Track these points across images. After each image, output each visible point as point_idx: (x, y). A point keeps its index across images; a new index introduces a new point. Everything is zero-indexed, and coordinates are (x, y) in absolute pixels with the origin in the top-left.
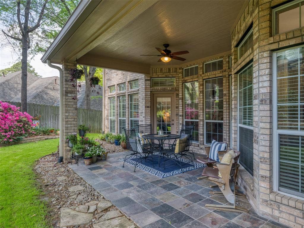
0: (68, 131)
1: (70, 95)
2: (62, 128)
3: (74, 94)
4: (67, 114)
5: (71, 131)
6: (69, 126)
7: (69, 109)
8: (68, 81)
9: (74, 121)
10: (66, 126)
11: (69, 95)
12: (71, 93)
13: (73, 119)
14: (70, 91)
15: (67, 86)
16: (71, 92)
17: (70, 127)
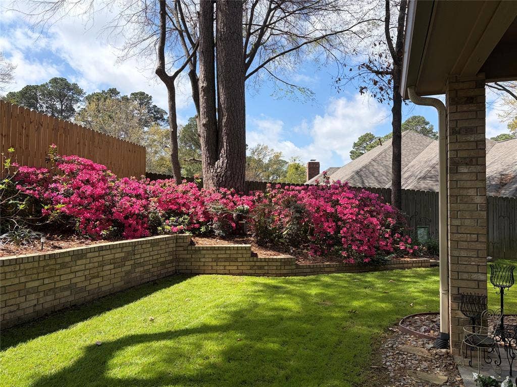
0: (462, 268)
1: (466, 170)
2: (446, 258)
3: (477, 164)
4: (457, 222)
5: (470, 269)
6: (463, 253)
7: (462, 206)
8: (459, 133)
9: (477, 241)
10: (456, 253)
11: (463, 169)
12: (467, 164)
13: (474, 236)
14: (465, 158)
15: (457, 146)
16: (468, 160)
17: (467, 259)
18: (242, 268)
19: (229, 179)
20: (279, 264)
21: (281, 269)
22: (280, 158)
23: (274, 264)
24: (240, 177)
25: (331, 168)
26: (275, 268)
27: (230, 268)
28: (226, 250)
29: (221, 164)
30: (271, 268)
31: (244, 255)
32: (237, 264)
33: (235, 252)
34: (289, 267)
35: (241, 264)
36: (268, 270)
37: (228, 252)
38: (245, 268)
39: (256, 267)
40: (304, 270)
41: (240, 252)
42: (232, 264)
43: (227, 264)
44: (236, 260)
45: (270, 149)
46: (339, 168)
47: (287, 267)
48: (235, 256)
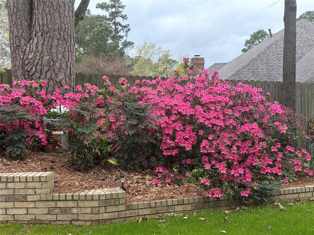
18: (35, 211)
19: (46, 68)
20: (96, 204)
21: (98, 213)
22: (170, 58)
23: (87, 204)
24: (64, 66)
25: (216, 64)
26: (89, 210)
27: (15, 212)
28: (7, 182)
29: (34, 47)
30: (84, 211)
31: (37, 190)
32: (25, 205)
33: (22, 185)
34: (114, 209)
35: (32, 205)
36: (77, 214)
37: (10, 185)
38: (39, 211)
39: (57, 211)
40: (140, 211)
41: (31, 185)
42: (18, 204)
43: (10, 205)
44: (24, 198)
45: (157, 47)
46: (225, 64)
47: (109, 209)
48: (22, 192)
